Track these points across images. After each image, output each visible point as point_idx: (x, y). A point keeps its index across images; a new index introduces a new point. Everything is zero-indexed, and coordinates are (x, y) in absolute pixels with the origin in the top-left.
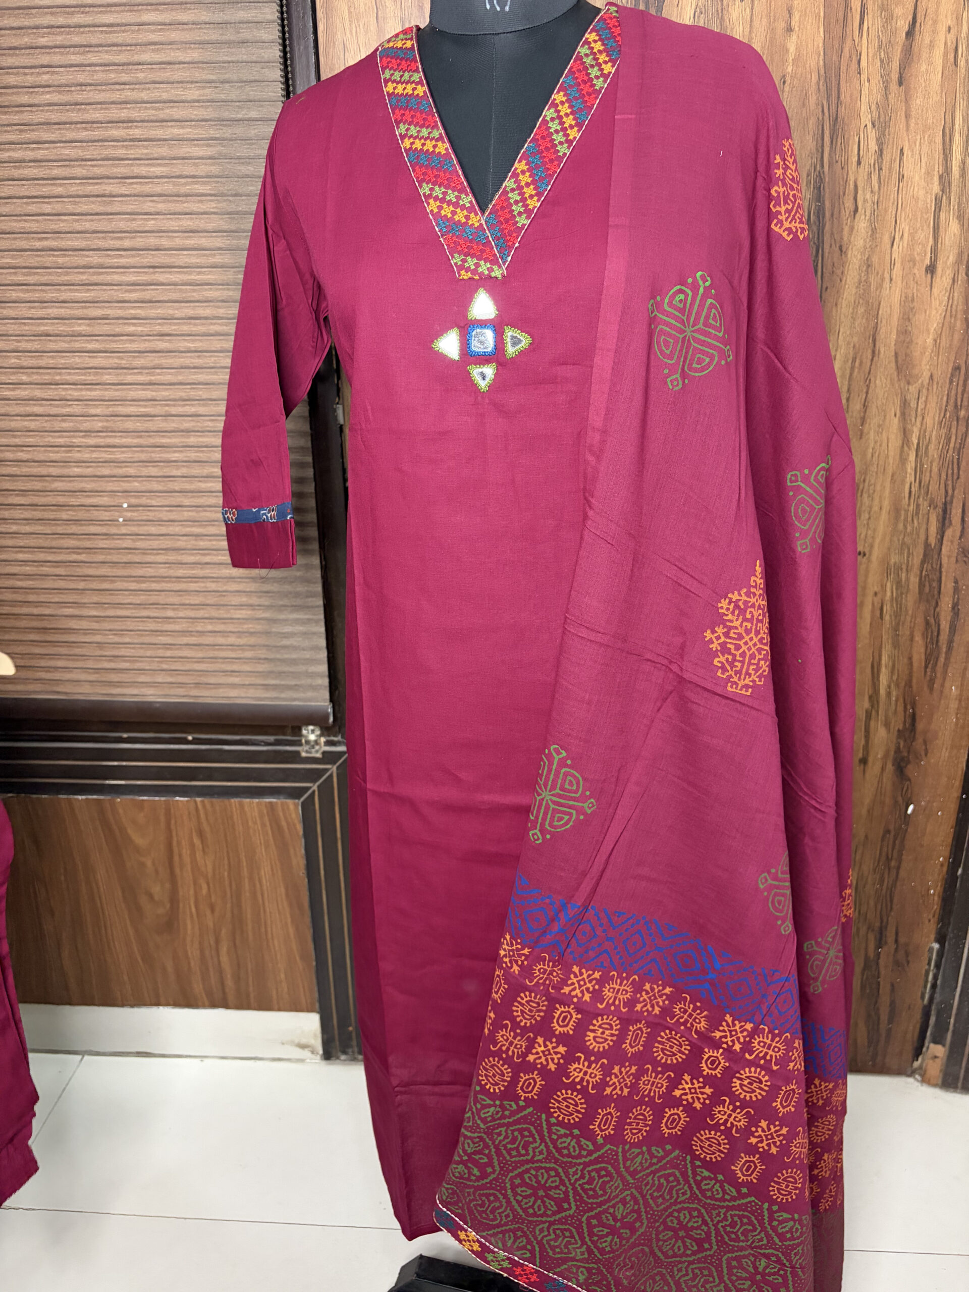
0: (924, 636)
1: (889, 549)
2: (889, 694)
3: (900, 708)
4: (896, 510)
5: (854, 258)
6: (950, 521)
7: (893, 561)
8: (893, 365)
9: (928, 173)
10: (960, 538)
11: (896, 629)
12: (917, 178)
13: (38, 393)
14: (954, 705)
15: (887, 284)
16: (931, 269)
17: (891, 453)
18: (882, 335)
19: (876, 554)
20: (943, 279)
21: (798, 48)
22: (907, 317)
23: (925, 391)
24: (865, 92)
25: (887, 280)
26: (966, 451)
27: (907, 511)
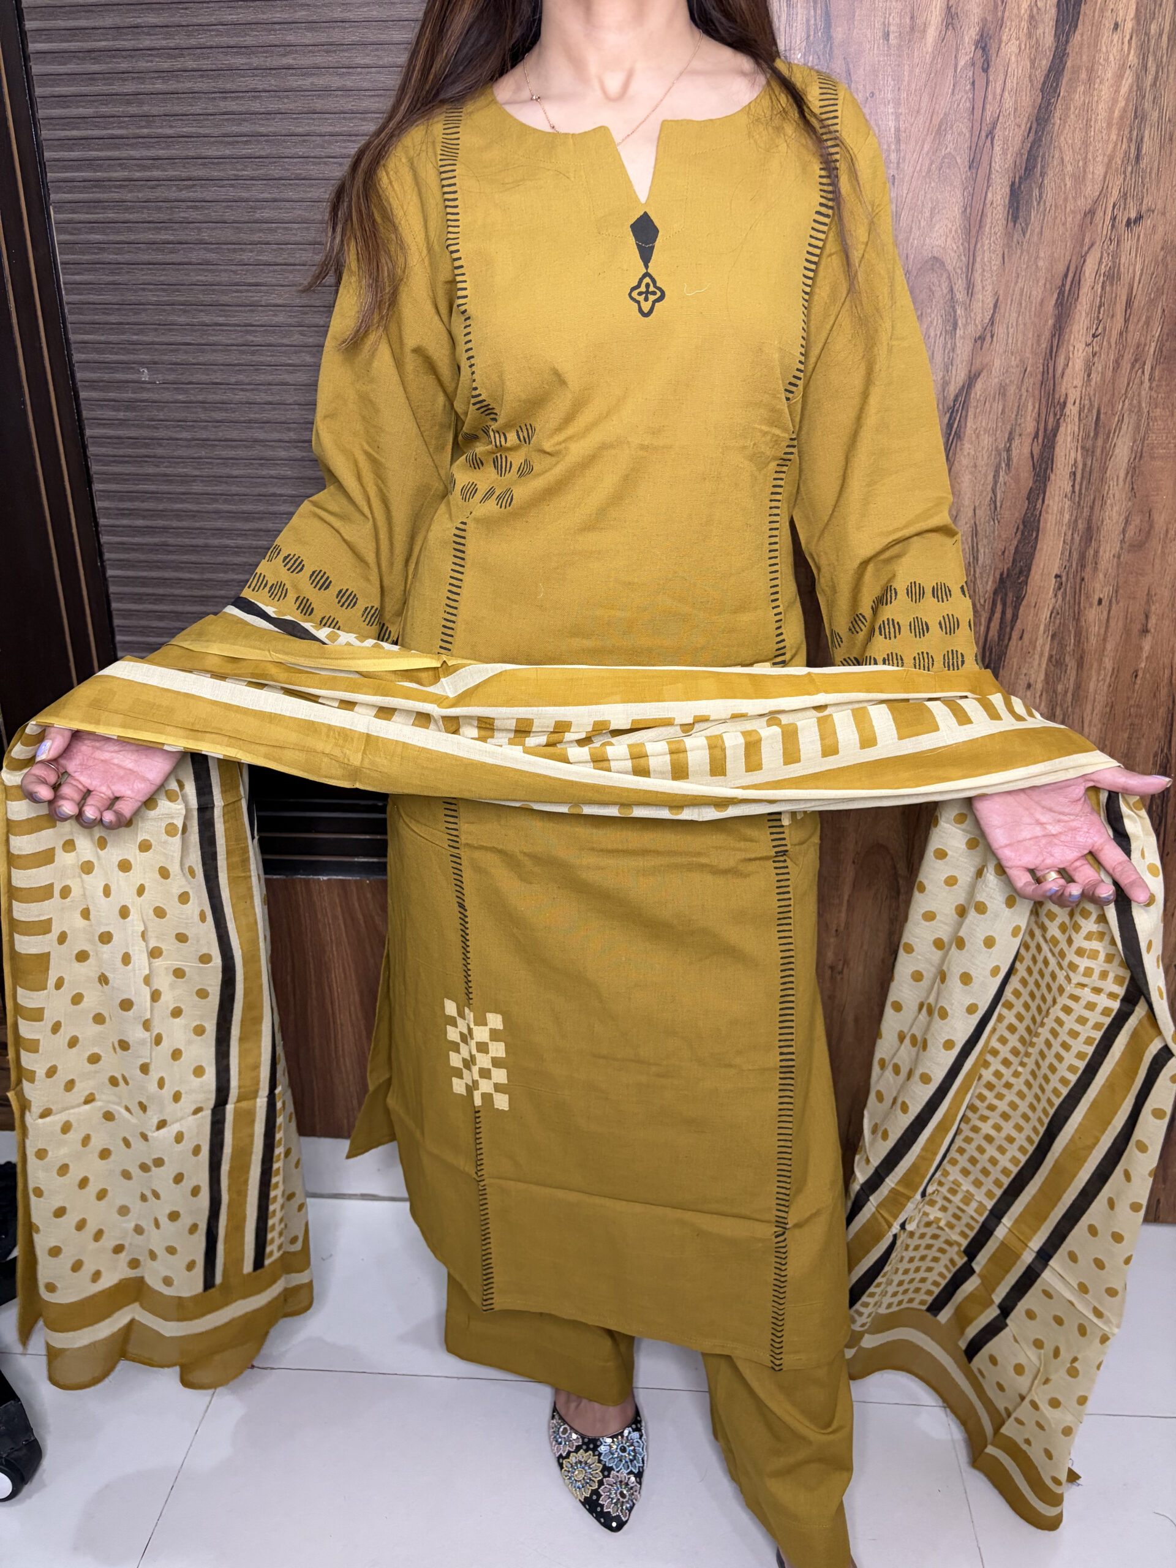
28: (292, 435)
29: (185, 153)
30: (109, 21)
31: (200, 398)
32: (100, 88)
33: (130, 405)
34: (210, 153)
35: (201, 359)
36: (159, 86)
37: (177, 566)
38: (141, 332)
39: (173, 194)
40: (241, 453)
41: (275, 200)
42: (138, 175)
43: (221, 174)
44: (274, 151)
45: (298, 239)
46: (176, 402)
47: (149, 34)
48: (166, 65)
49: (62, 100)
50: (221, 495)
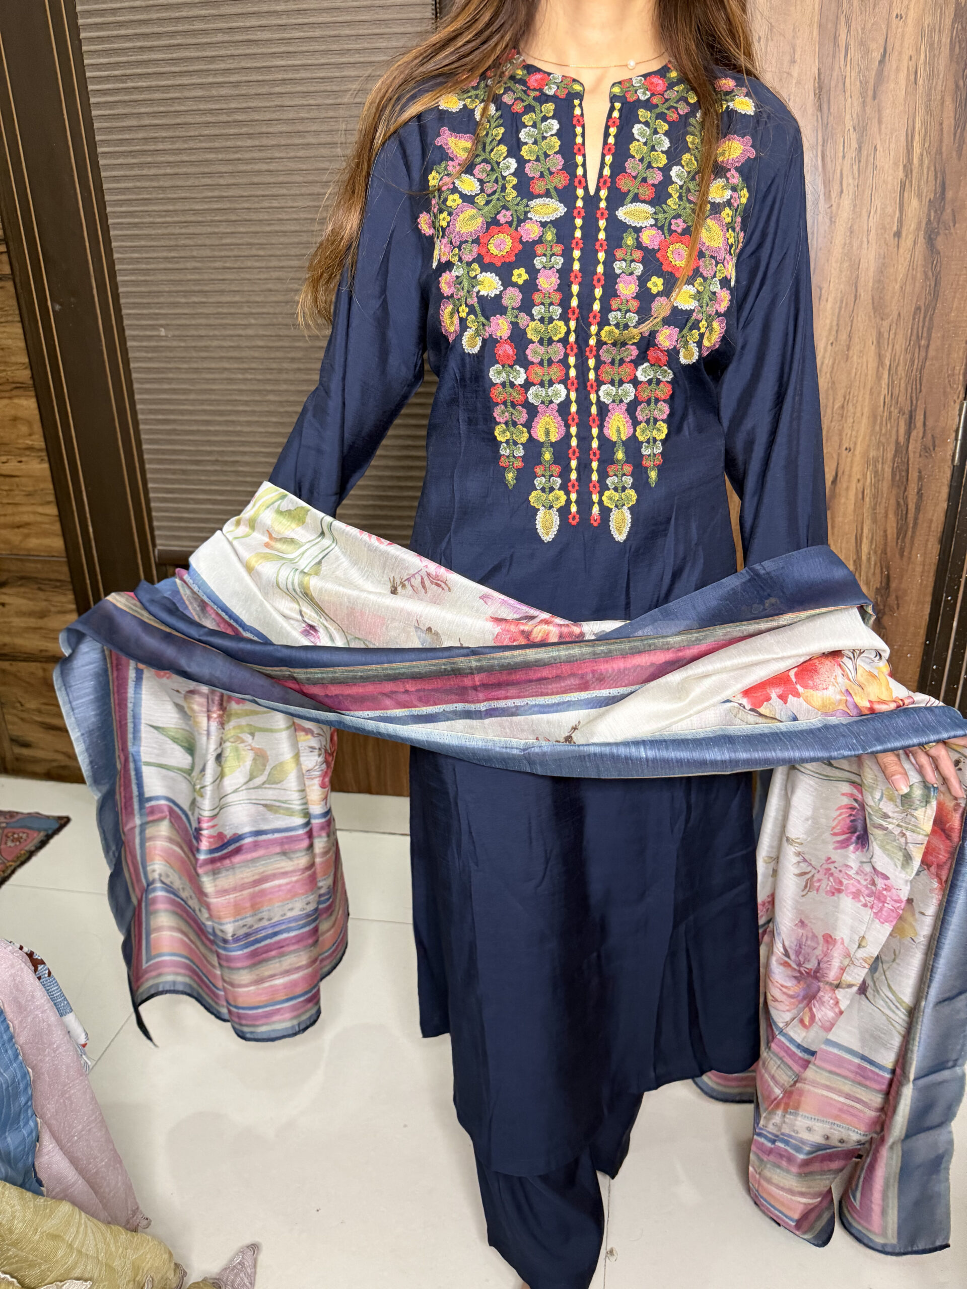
0: (896, 514)
1: (868, 446)
2: (869, 559)
3: (878, 571)
4: (874, 416)
5: (841, 227)
6: (915, 425)
7: (871, 455)
8: (871, 306)
9: (896, 164)
10: (923, 438)
11: (874, 509)
12: (887, 167)
13: (261, 332)
14: (919, 569)
15: (865, 245)
16: (898, 234)
17: (870, 372)
18: (862, 282)
19: (859, 449)
20: (907, 242)
21: (799, 73)
22: (881, 270)
23: (894, 326)
24: (848, 105)
25: (865, 242)
26: (926, 371)
27: (882, 417)
28: (246, 366)
29: (182, 208)
30: (140, 135)
31: (193, 344)
32: (136, 172)
33: (155, 349)
34: (197, 207)
35: (193, 322)
36: (169, 171)
37: (182, 442)
38: (160, 308)
39: (177, 230)
40: (217, 376)
41: (232, 233)
42: (158, 220)
43: (203, 219)
44: (232, 206)
45: (246, 254)
46: (180, 347)
47: (162, 142)
48: (171, 158)
49: (115, 179)
50: (206, 400)
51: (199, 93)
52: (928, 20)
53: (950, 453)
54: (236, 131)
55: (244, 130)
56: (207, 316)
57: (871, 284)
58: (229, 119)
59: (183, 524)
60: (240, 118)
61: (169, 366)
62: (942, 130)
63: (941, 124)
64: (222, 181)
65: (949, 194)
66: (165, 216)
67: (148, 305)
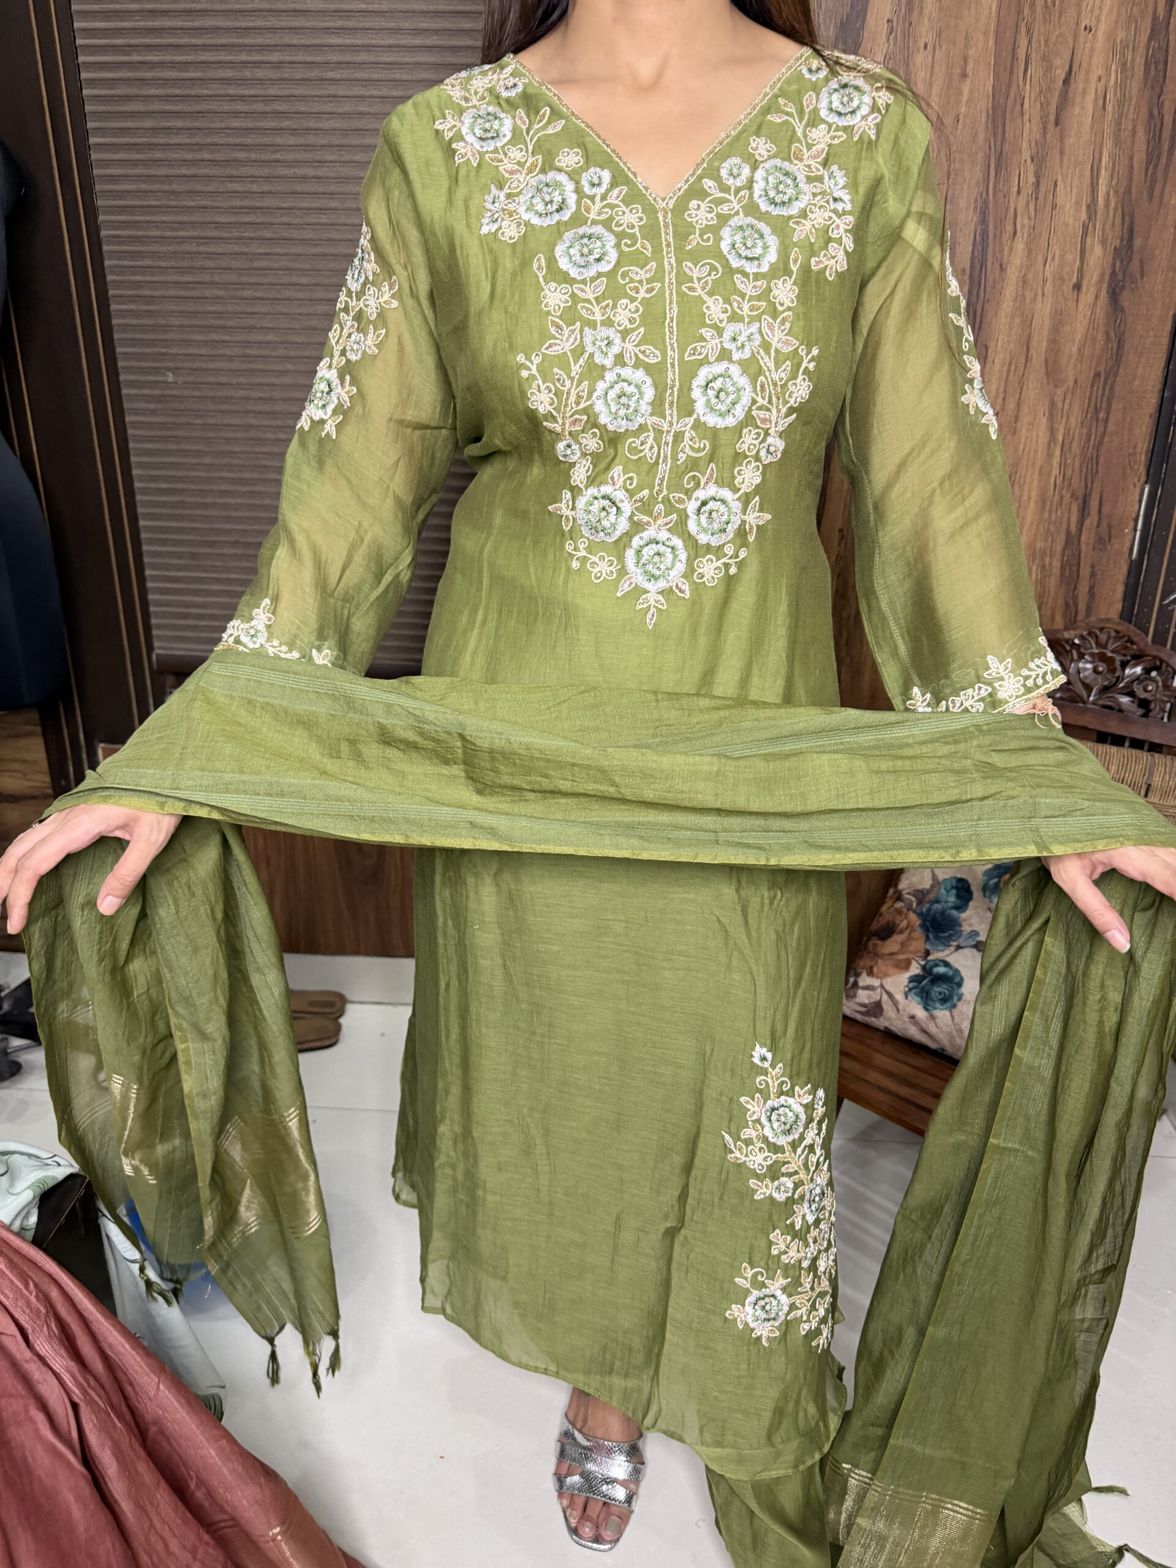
0: (1064, 616)
1: (1035, 535)
4: (1043, 501)
5: (1013, 275)
6: (1089, 513)
7: (1038, 546)
8: (1043, 370)
9: (1078, 203)
10: (1098, 526)
12: (1068, 206)
15: (1039, 298)
16: (1078, 287)
17: (1040, 449)
18: (1034, 342)
20: (1088, 295)
21: (971, 92)
22: (1056, 329)
23: (1070, 394)
24: (1026, 131)
25: (1040, 295)
26: (1104, 449)
27: (1052, 501)
28: (279, 423)
29: (202, 219)
30: (148, 123)
31: (211, 394)
32: (141, 171)
33: (159, 399)
34: (220, 220)
35: (212, 366)
36: (184, 171)
38: (167, 346)
39: (193, 248)
40: (240, 435)
41: (267, 254)
42: (168, 234)
43: (229, 235)
44: (267, 220)
45: (283, 281)
46: (193, 397)
47: (177, 134)
48: (189, 156)
49: (113, 179)
50: (226, 465)
51: (230, 74)
52: (1121, 35)
53: (1128, 544)
54: (274, 124)
55: (286, 124)
56: (231, 358)
57: (1045, 344)
58: (268, 109)
59: (190, 622)
60: (281, 109)
61: (178, 420)
62: (1131, 166)
63: (1131, 158)
64: (255, 188)
65: (1138, 242)
66: (178, 229)
67: (152, 343)
